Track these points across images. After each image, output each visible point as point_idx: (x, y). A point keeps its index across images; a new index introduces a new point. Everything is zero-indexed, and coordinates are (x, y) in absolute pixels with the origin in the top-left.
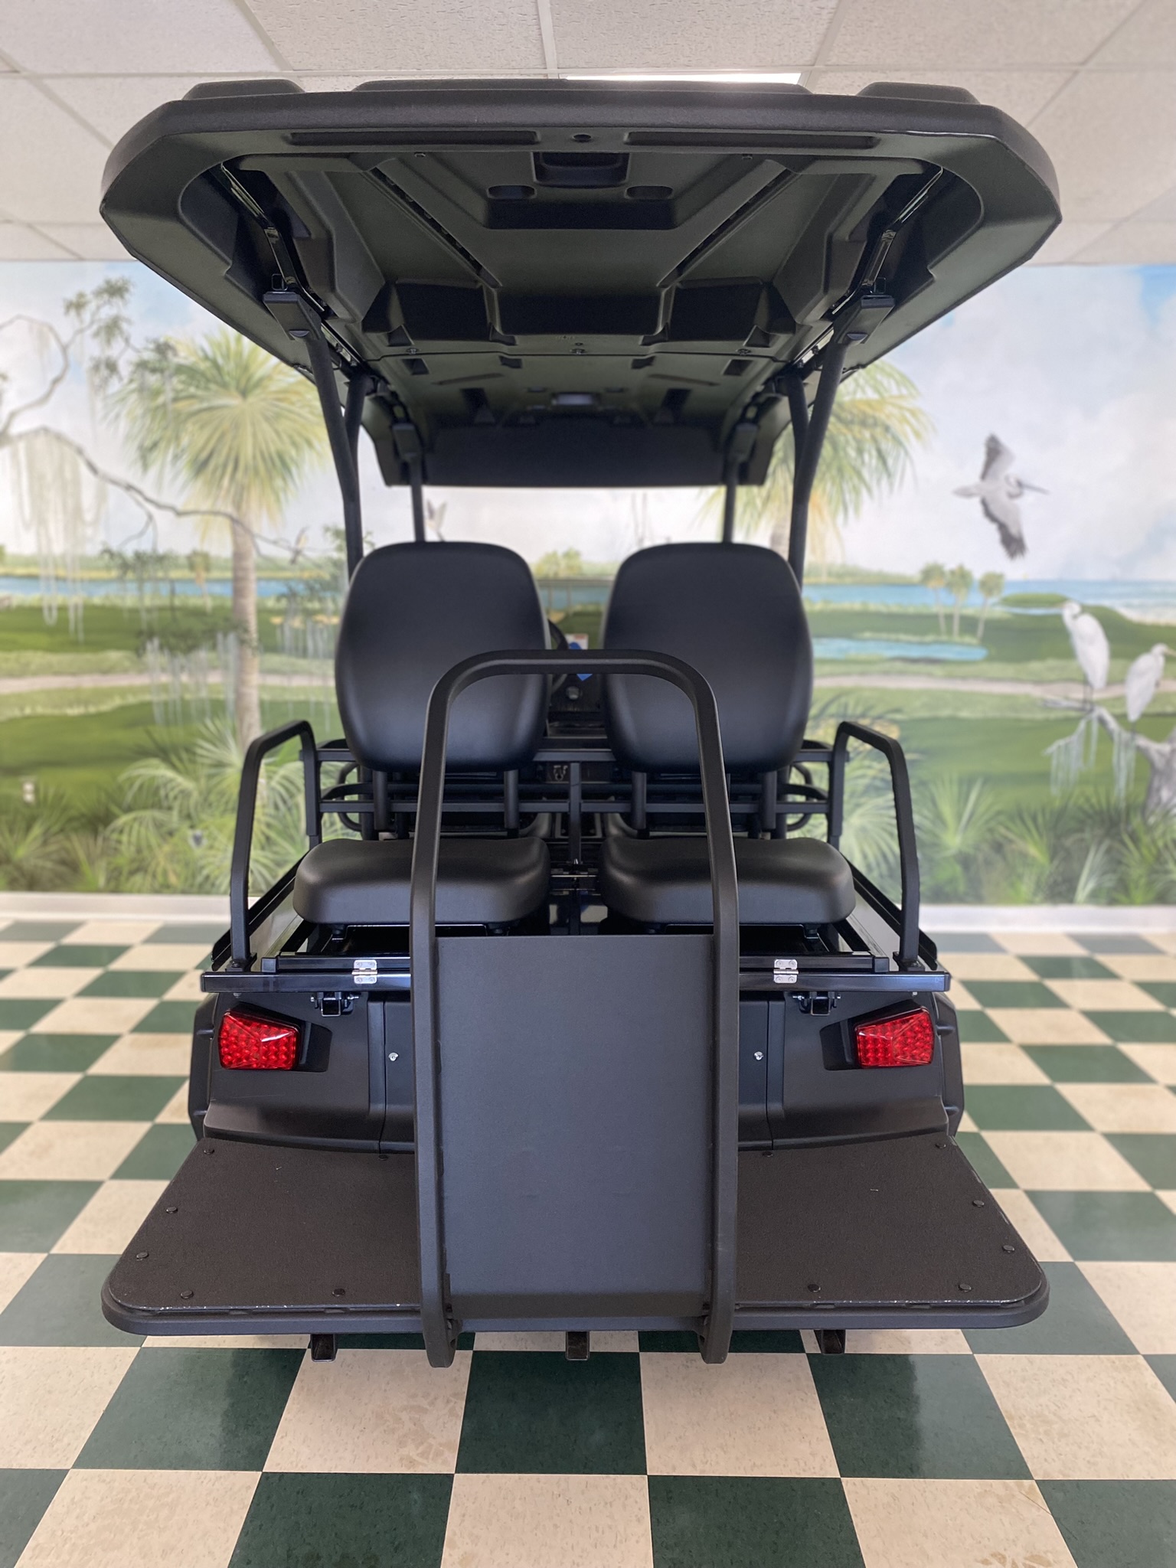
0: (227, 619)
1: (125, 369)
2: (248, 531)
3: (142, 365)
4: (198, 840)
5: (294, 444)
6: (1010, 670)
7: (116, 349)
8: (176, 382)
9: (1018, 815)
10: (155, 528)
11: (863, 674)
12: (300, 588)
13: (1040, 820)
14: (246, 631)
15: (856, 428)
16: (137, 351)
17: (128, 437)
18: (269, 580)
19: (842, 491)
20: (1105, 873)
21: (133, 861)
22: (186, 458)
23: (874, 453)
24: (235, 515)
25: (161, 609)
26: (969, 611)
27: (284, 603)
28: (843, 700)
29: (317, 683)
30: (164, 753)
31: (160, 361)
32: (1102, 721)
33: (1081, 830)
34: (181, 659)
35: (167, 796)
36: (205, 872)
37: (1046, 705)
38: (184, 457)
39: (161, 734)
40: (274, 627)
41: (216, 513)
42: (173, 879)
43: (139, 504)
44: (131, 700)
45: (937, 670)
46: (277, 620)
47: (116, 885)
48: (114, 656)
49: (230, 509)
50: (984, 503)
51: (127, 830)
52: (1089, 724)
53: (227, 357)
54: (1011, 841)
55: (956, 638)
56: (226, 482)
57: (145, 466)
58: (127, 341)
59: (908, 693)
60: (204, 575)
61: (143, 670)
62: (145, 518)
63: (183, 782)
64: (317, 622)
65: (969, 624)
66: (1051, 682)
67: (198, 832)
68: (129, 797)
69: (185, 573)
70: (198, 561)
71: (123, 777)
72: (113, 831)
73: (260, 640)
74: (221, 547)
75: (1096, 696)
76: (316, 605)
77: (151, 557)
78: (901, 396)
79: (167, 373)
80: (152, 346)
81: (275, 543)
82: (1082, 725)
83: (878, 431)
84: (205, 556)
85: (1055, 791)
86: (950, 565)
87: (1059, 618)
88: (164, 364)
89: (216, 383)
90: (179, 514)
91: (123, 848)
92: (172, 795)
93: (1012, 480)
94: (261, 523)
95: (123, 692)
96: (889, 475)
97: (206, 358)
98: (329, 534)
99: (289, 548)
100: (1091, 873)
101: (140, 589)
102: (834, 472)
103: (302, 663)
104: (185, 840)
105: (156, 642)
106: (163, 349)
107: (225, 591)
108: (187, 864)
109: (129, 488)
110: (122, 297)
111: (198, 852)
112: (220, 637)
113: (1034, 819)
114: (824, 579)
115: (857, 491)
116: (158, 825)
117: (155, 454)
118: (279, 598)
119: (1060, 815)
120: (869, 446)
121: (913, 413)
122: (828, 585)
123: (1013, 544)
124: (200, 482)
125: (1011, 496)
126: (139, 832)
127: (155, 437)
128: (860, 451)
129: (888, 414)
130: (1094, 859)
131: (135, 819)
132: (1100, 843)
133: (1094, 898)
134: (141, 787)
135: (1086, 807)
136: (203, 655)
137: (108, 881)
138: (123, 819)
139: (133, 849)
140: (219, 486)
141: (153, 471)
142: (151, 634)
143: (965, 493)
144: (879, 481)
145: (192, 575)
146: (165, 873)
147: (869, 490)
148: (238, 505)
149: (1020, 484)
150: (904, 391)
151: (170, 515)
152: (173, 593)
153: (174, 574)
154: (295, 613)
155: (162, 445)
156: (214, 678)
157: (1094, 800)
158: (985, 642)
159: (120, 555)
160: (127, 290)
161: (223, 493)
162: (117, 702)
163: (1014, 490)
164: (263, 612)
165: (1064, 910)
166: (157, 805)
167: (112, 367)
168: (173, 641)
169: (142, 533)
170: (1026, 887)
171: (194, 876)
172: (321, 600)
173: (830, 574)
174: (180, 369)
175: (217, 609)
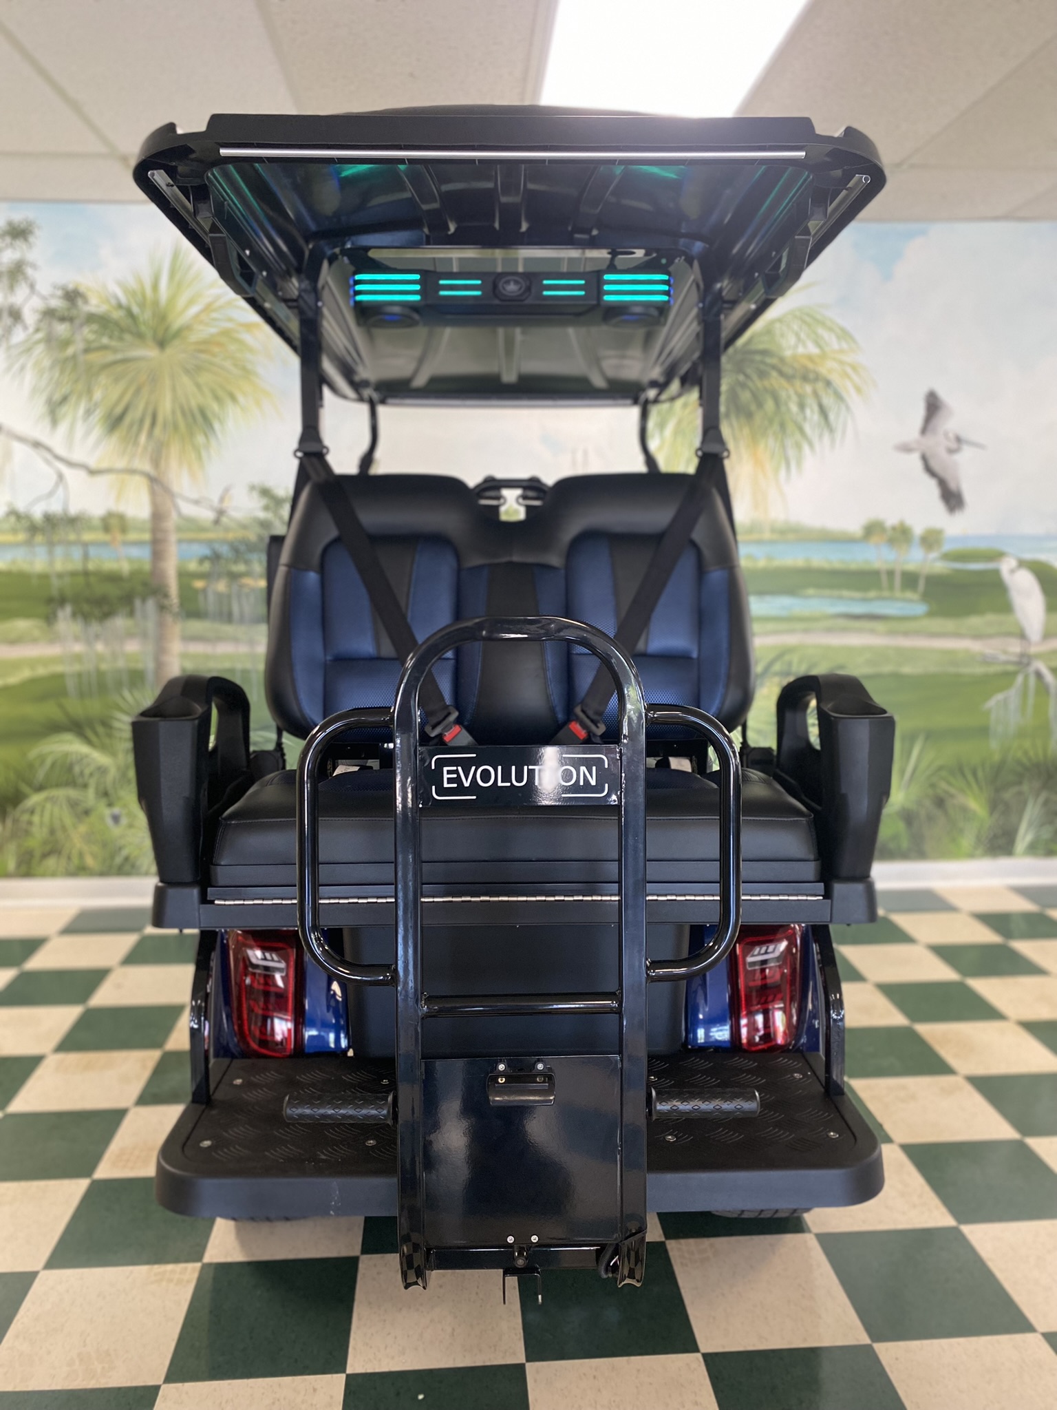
0: (145, 584)
1: (30, 317)
2: (167, 490)
3: (49, 314)
4: (116, 819)
5: (217, 398)
6: (949, 624)
7: (20, 296)
8: (87, 332)
9: (959, 770)
10: (66, 488)
11: (806, 631)
12: (224, 550)
13: (980, 774)
14: (166, 596)
15: (798, 383)
16: (44, 298)
17: (35, 391)
18: (191, 541)
19: (783, 447)
20: (1042, 825)
21: (45, 843)
22: (98, 414)
23: (816, 408)
24: (152, 472)
25: (73, 574)
26: (911, 567)
27: (206, 566)
28: (787, 658)
29: (243, 649)
30: (78, 727)
31: (69, 309)
32: (1039, 675)
33: (1020, 783)
34: (95, 627)
35: (82, 773)
36: (125, 852)
37: (986, 660)
38: (97, 412)
39: (75, 707)
40: (196, 591)
41: (132, 472)
42: (90, 861)
43: (48, 462)
44: (41, 671)
45: (880, 626)
46: (199, 584)
47: (27, 868)
48: (22, 625)
49: (147, 467)
50: (925, 459)
51: (38, 811)
52: (1026, 677)
53: (142, 305)
54: (952, 796)
55: (898, 594)
56: (143, 438)
57: (54, 422)
58: (32, 287)
59: (850, 650)
60: (119, 537)
61: (54, 639)
62: (54, 477)
63: (99, 758)
64: (241, 586)
65: (910, 580)
66: (990, 636)
67: (116, 810)
68: (41, 775)
69: (100, 536)
70: (113, 523)
71: (34, 752)
72: (24, 811)
73: (182, 605)
74: (137, 506)
75: (1033, 650)
76: (241, 568)
77: (62, 519)
78: (841, 351)
79: (77, 322)
80: (60, 293)
81: (197, 502)
82: (1020, 679)
83: (820, 386)
84: (121, 518)
85: (994, 744)
86: (891, 520)
87: (997, 572)
88: (74, 312)
89: (131, 333)
90: (93, 472)
91: (35, 830)
92: (87, 772)
93: (951, 435)
94: (181, 481)
95: (33, 663)
96: (831, 430)
97: (120, 306)
98: (255, 495)
99: (212, 508)
100: (1030, 825)
101: (51, 553)
102: (776, 427)
103: (228, 629)
104: (102, 818)
105: (68, 609)
106: (72, 296)
107: (143, 555)
108: (104, 845)
109: (37, 445)
110: (26, 239)
111: (116, 831)
112: (138, 603)
113: (975, 774)
114: (767, 535)
115: (798, 447)
116: (73, 804)
117: (64, 409)
118: (202, 560)
119: (998, 769)
120: (811, 403)
121: (854, 368)
122: (772, 542)
123: (952, 499)
124: (115, 438)
125: (951, 451)
126: (52, 815)
127: (65, 390)
128: (802, 406)
129: (828, 368)
130: (1032, 811)
131: (47, 799)
132: (1037, 796)
133: (1033, 849)
134: (53, 765)
135: (1025, 760)
136: (120, 622)
137: (19, 865)
138: (35, 799)
139: (45, 830)
140: (136, 443)
141: (63, 427)
142: (62, 601)
143: (906, 448)
144: (821, 436)
145: (107, 537)
146: (81, 855)
147: (811, 445)
148: (156, 462)
149: (959, 440)
150: (844, 345)
151: (82, 474)
152: (86, 557)
153: (87, 537)
154: (219, 576)
155: (73, 399)
156: (132, 647)
157: (1031, 753)
158: (926, 597)
159: (28, 517)
160: (31, 232)
161: (140, 450)
162: (26, 674)
163: (953, 445)
164: (184, 575)
165: (1004, 862)
166: (72, 782)
167: (16, 315)
168: (86, 608)
169: (51, 494)
170: (967, 841)
171: (112, 857)
172: (247, 562)
173: (773, 530)
174: (91, 318)
175: (134, 574)
